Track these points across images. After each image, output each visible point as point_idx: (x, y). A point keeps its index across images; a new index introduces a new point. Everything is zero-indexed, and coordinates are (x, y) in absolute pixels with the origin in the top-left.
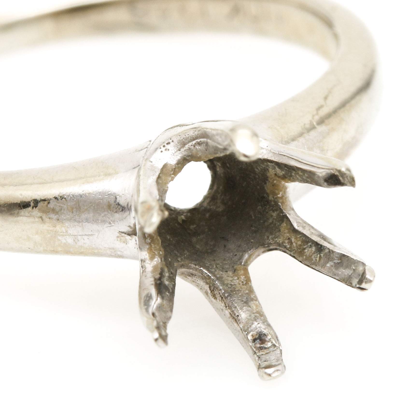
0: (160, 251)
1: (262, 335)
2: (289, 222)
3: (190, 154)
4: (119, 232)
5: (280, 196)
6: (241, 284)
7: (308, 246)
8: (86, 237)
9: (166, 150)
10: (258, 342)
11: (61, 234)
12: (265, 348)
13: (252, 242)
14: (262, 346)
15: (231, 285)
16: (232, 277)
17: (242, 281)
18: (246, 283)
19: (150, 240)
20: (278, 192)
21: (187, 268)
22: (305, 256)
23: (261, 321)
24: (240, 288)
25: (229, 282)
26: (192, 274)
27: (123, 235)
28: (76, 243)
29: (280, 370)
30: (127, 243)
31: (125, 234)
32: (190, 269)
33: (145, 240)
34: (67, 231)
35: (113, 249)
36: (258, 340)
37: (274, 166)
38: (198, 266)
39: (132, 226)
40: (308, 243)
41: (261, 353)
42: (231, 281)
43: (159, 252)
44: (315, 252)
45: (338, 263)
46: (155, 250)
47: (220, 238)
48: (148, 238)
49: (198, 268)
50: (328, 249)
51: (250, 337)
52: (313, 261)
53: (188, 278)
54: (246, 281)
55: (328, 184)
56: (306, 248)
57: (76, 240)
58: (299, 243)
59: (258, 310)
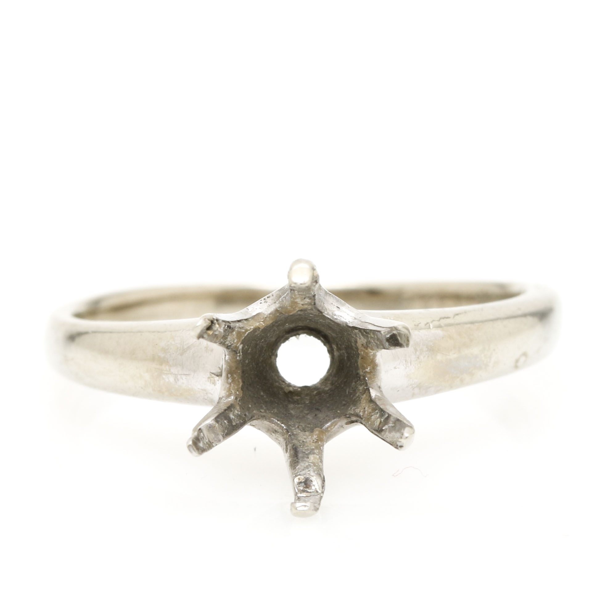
0: (238, 391)
1: (308, 480)
2: (369, 394)
3: (281, 306)
4: (211, 372)
5: (368, 370)
6: (311, 442)
7: (376, 413)
8: (184, 377)
9: (265, 302)
10: (302, 486)
11: (165, 372)
12: (308, 492)
13: (338, 413)
14: (306, 489)
15: (303, 442)
16: (307, 436)
17: (314, 439)
18: (316, 442)
19: (231, 380)
20: (367, 366)
21: (269, 421)
22: (371, 422)
23: (312, 470)
24: (309, 444)
25: (303, 439)
26: (276, 431)
27: (213, 375)
28: (176, 383)
29: (308, 506)
30: (215, 385)
31: (215, 375)
32: (273, 423)
33: (227, 380)
34: (170, 370)
35: (205, 390)
36: (303, 484)
37: (358, 332)
38: (280, 422)
39: (221, 367)
40: (376, 411)
41: (302, 495)
42: (305, 439)
43: (236, 391)
44: (378, 417)
45: (393, 427)
46: (233, 389)
47: (316, 409)
48: (230, 378)
49: (279, 424)
50: (388, 413)
51: (296, 480)
52: (375, 426)
53: (273, 436)
54: (317, 440)
55: (389, 344)
56: (373, 415)
57: (176, 380)
58: (370, 410)
59: (314, 461)
